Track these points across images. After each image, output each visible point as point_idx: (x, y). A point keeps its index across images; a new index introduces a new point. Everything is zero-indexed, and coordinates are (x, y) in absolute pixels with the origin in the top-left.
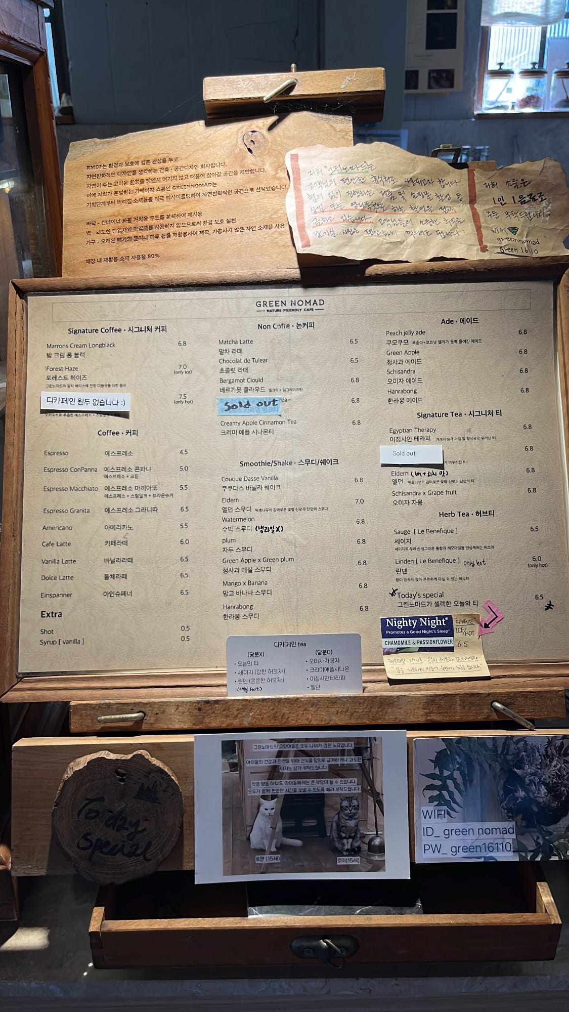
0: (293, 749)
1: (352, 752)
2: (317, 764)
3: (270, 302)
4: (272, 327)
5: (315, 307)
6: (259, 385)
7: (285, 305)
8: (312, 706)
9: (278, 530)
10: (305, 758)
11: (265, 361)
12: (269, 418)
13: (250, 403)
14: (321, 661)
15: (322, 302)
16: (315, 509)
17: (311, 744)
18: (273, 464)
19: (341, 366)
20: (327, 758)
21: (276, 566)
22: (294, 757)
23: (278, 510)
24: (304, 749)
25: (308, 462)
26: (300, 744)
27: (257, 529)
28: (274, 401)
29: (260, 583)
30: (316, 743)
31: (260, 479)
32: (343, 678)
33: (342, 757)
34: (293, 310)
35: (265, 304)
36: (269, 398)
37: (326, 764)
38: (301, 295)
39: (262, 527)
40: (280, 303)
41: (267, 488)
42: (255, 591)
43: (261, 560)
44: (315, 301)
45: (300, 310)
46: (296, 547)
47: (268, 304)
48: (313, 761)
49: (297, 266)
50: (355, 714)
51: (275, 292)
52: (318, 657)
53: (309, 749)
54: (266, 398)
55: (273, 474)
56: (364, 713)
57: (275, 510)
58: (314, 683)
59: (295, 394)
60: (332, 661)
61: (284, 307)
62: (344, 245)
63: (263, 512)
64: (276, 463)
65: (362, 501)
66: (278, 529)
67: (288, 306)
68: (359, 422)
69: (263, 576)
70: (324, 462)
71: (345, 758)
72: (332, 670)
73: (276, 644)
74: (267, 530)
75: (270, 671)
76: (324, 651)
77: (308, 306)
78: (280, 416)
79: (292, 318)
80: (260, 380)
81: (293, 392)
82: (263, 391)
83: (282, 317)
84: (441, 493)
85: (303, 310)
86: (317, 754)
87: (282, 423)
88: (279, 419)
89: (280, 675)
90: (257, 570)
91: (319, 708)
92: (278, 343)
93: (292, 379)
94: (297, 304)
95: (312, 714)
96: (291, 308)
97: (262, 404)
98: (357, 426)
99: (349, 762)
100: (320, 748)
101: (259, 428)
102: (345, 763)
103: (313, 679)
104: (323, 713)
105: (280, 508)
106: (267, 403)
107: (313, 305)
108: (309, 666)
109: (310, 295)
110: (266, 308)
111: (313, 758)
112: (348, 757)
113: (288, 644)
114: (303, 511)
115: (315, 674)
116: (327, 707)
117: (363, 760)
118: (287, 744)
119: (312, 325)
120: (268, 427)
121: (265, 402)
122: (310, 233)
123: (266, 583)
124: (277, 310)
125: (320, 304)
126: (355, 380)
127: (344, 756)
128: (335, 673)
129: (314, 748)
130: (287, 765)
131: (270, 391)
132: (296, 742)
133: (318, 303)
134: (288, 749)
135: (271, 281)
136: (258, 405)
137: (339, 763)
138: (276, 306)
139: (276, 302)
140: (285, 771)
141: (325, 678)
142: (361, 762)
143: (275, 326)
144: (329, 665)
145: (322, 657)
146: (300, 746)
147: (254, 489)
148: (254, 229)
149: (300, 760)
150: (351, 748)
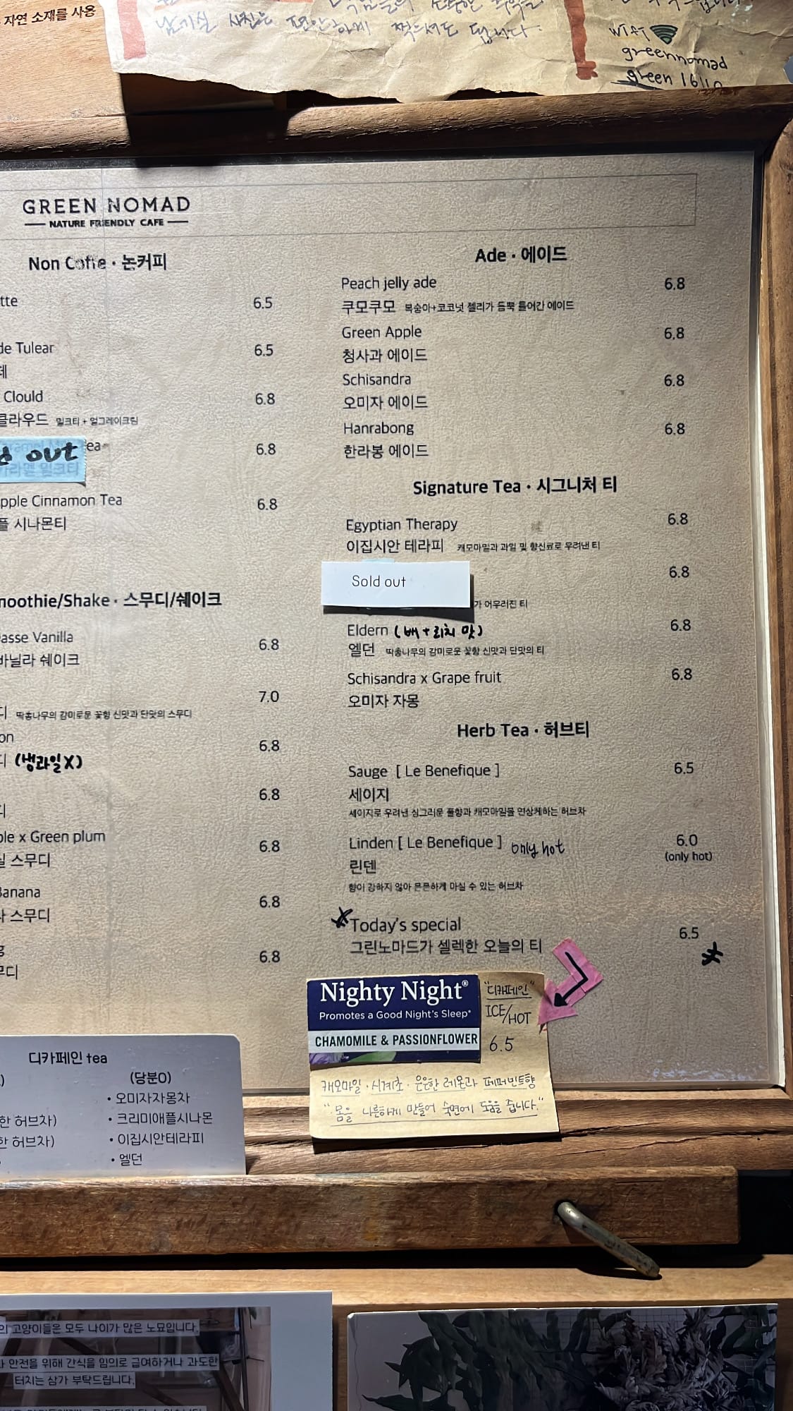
0: (47, 1336)
1: (195, 1345)
2: (109, 1372)
3: (56, 201)
4: (63, 266)
5: (167, 215)
6: (33, 408)
7: (93, 209)
8: (117, 1210)
9: (69, 765)
10: (77, 1357)
11: (48, 349)
12: (57, 491)
13: (11, 453)
14: (144, 1098)
15: (184, 204)
16: (161, 714)
17: (93, 1323)
18: (64, 602)
19: (232, 365)
20: (130, 1359)
21: (62, 853)
22: (50, 1354)
23: (70, 715)
24: (75, 1335)
25: (147, 599)
26: (63, 1324)
27: (20, 761)
28: (69, 448)
29: (22, 894)
30: (105, 1322)
31: (31, 637)
32: (197, 1138)
33: (169, 1357)
34: (113, 223)
35: (45, 208)
36: (58, 442)
37: (130, 1371)
38: (133, 185)
39: (31, 758)
40: (81, 206)
41: (47, 660)
42: (9, 912)
43: (27, 838)
44: (167, 199)
45: (132, 222)
46: (111, 806)
47: (52, 207)
48: (97, 1363)
49: (120, 110)
50: (222, 1230)
51: (69, 176)
52: (137, 1089)
53: (86, 1335)
54: (50, 441)
55: (62, 628)
56: (243, 1227)
57: (66, 715)
58: (128, 1149)
59: (120, 432)
60: (171, 1099)
61: (91, 216)
62: (234, 54)
63: (33, 721)
64: (71, 600)
65: (275, 697)
66: (69, 760)
67: (102, 213)
68: (273, 503)
69: (30, 877)
70: (186, 600)
71: (178, 1357)
72: (171, 1119)
73: (35, 1058)
74: (43, 763)
75: (20, 1121)
76: (152, 1076)
77: (151, 214)
78: (84, 484)
79: (111, 243)
80: (35, 397)
81: (116, 427)
82: (41, 420)
83: (88, 240)
84: (463, 679)
85: (137, 223)
86: (105, 1347)
87: (88, 502)
88: (81, 493)
89: (43, 1131)
90: (17, 862)
91: (132, 1215)
92: (79, 305)
93: (112, 394)
94: (122, 208)
95: (116, 1230)
96: (109, 216)
97: (39, 456)
98: (267, 513)
99: (185, 1368)
100: (113, 1335)
101: (31, 513)
102: (178, 1369)
103: (123, 1139)
104: (144, 1227)
105: (75, 710)
106: (52, 454)
107: (163, 210)
108: (115, 1109)
109: (155, 184)
110: (47, 218)
111: (96, 1358)
112: (185, 1357)
113: (61, 1058)
114: (131, 719)
115: (128, 1129)
116: (155, 1212)
117: (222, 1363)
118: (32, 1323)
119: (159, 261)
120: (53, 512)
121: (47, 451)
122: (150, 24)
123: (37, 894)
124: (76, 223)
125: (179, 209)
126: (265, 399)
127: (174, 1353)
128: (179, 1128)
129: (100, 1335)
130: (33, 1373)
131: (60, 424)
132: (53, 1318)
133: (175, 206)
134: (32, 1336)
135: (57, 148)
136: (29, 457)
137: (163, 1369)
138: (72, 212)
139: (71, 200)
140: (28, 1387)
141: (156, 1138)
142: (217, 1368)
143: (71, 263)
144: (163, 1108)
145: (147, 1088)
146: (63, 1329)
147: (15, 663)
148: (22, 21)
149: (65, 1363)
150: (192, 1334)
